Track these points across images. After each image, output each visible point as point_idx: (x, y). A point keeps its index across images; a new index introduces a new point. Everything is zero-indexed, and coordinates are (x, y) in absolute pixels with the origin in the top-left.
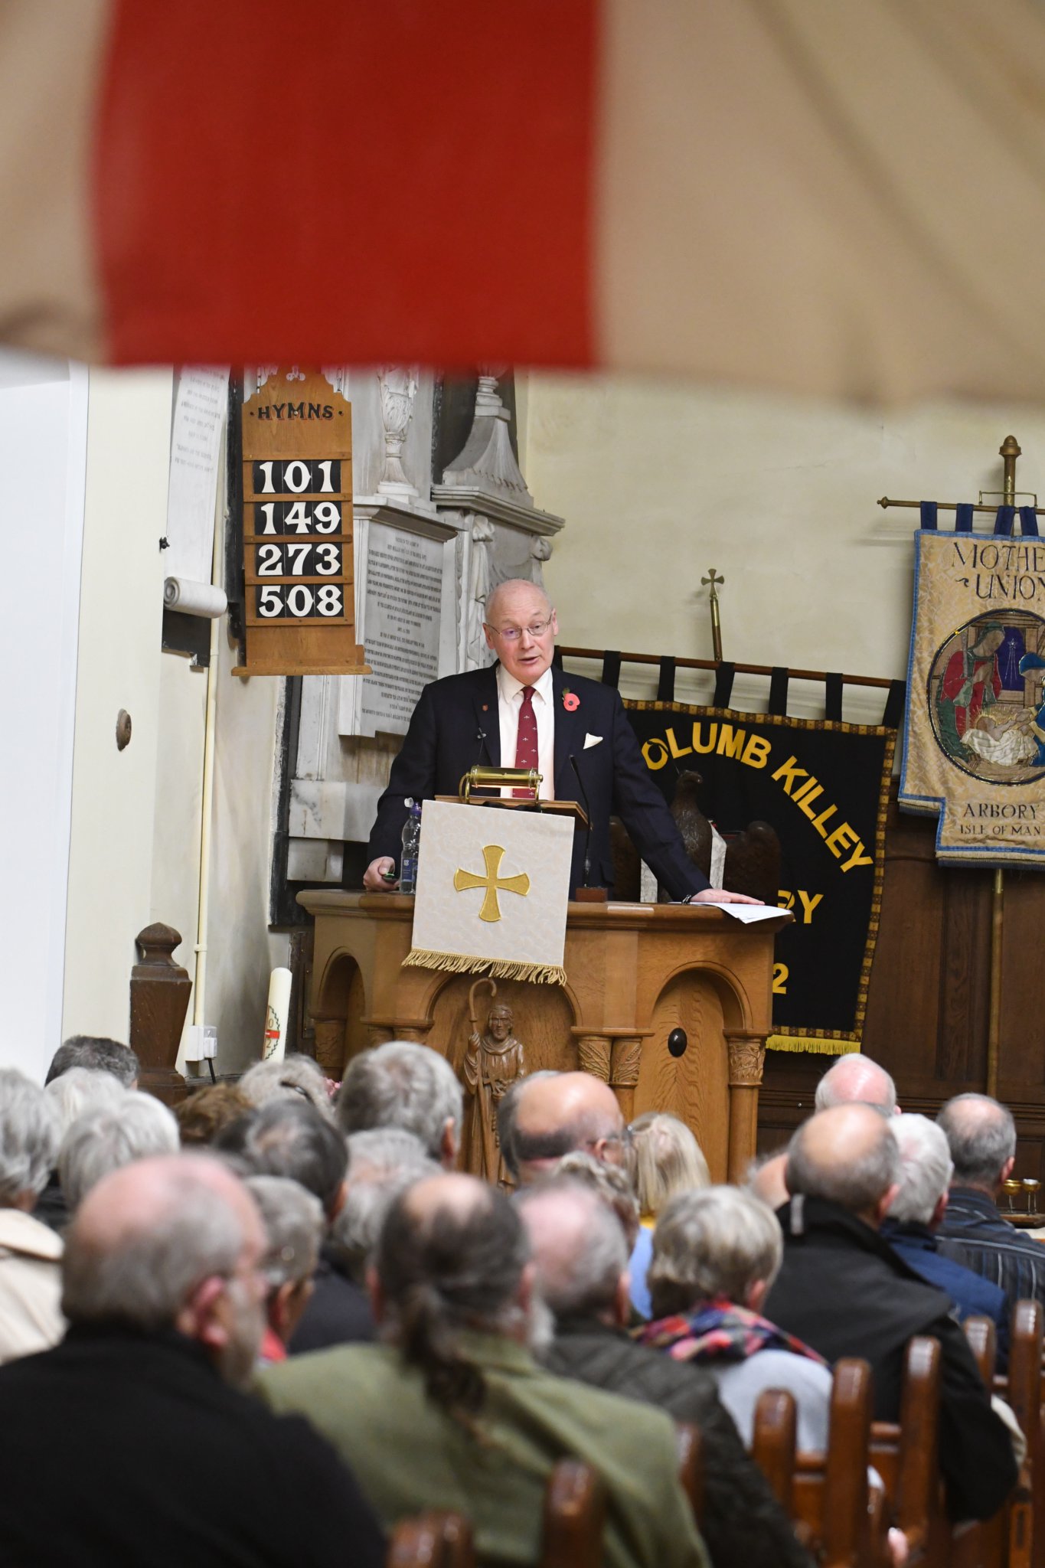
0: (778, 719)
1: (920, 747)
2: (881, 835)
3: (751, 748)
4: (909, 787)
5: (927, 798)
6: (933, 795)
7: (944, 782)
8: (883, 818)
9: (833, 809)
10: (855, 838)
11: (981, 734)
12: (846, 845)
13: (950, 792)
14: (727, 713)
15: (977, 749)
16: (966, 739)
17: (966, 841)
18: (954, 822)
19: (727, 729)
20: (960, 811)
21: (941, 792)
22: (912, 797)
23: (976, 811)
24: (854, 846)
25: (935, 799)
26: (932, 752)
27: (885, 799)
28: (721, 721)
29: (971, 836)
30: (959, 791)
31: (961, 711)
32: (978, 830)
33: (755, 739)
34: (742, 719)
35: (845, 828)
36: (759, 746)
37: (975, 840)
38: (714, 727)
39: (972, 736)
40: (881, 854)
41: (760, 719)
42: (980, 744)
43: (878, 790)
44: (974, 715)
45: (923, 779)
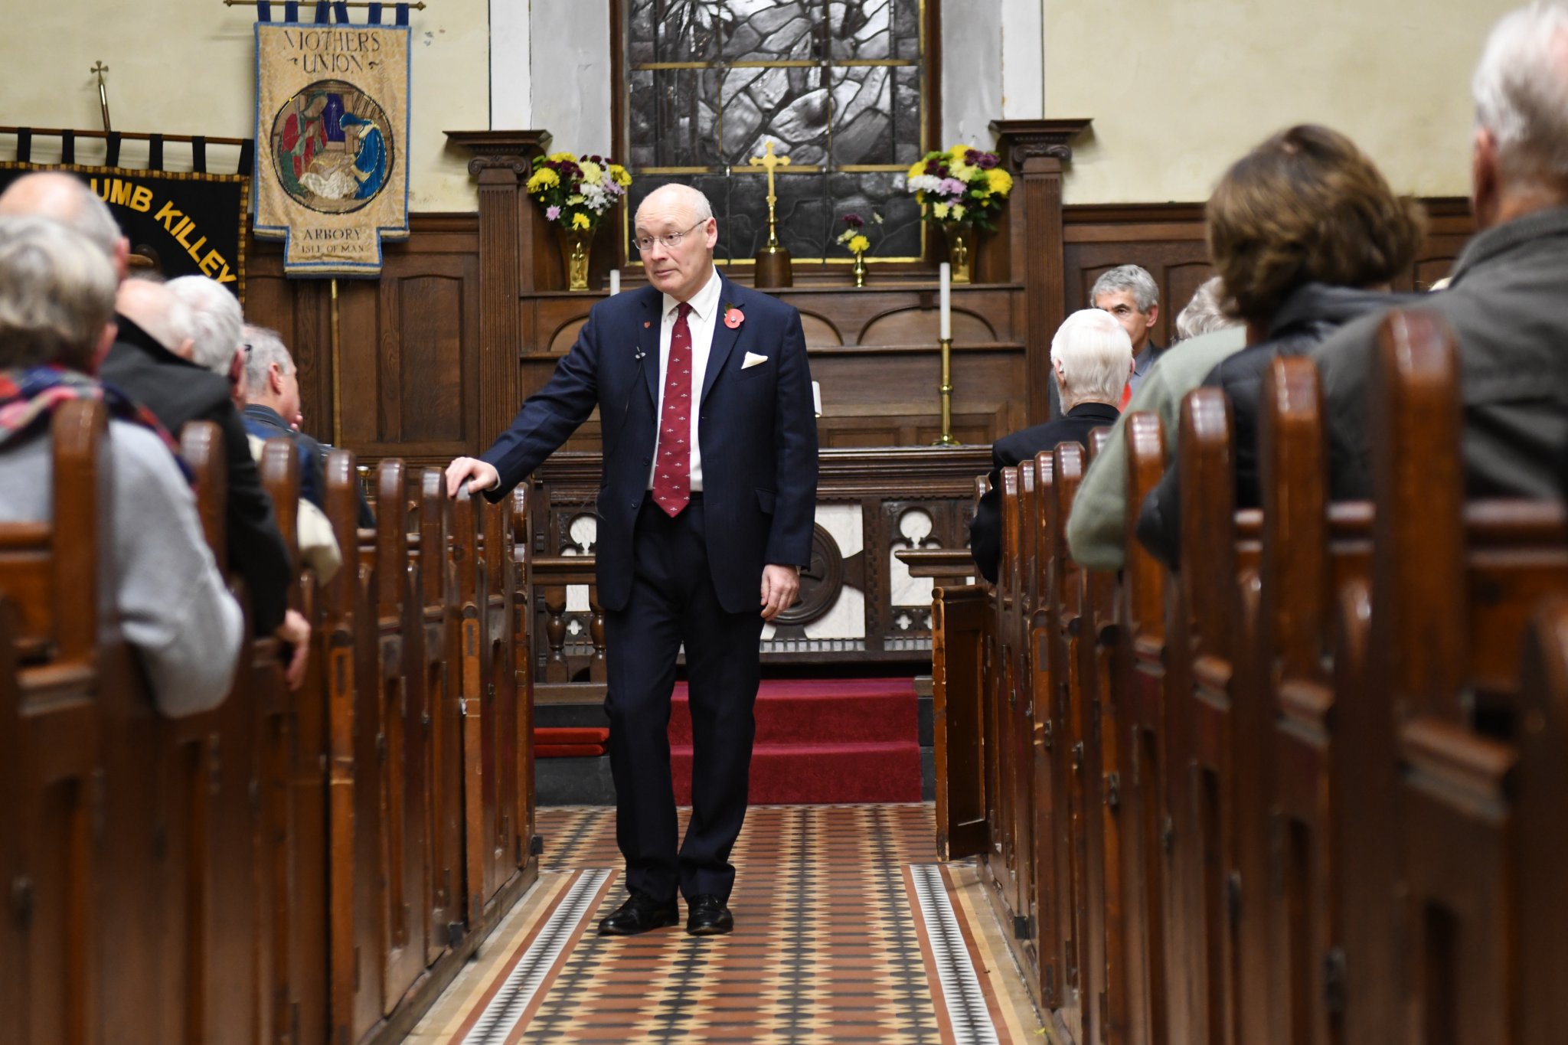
0: (156, 173)
1: (267, 189)
2: (242, 258)
3: (137, 196)
4: (261, 220)
5: (275, 228)
6: (279, 224)
7: (288, 214)
8: (242, 244)
9: (203, 240)
10: (222, 261)
11: (314, 176)
12: (215, 267)
13: (292, 222)
14: (117, 171)
15: (311, 188)
16: (302, 180)
17: (308, 258)
18: (297, 244)
19: (117, 183)
20: (301, 235)
21: (286, 223)
22: (263, 227)
23: (314, 235)
24: (221, 267)
25: (282, 228)
26: (277, 194)
27: (243, 230)
28: (112, 177)
29: (310, 254)
30: (299, 220)
31: (297, 159)
32: (316, 249)
33: (139, 189)
34: (129, 174)
35: (214, 254)
36: (143, 195)
37: (314, 257)
38: (107, 182)
39: (307, 178)
40: (242, 272)
41: (143, 174)
42: (314, 184)
43: (237, 223)
44: (307, 162)
45: (271, 213)
